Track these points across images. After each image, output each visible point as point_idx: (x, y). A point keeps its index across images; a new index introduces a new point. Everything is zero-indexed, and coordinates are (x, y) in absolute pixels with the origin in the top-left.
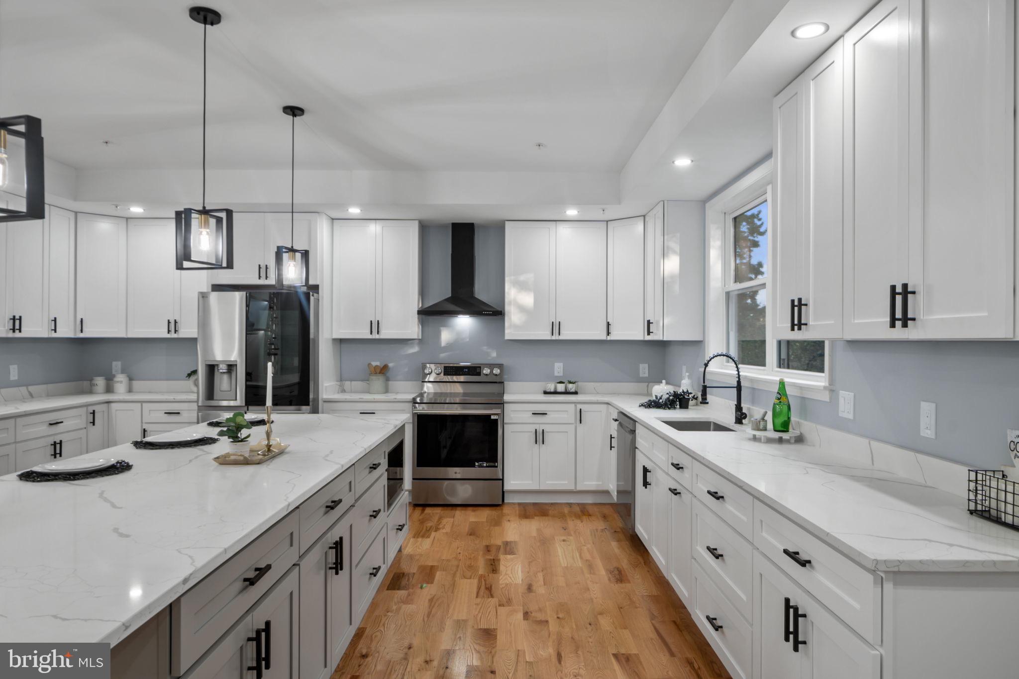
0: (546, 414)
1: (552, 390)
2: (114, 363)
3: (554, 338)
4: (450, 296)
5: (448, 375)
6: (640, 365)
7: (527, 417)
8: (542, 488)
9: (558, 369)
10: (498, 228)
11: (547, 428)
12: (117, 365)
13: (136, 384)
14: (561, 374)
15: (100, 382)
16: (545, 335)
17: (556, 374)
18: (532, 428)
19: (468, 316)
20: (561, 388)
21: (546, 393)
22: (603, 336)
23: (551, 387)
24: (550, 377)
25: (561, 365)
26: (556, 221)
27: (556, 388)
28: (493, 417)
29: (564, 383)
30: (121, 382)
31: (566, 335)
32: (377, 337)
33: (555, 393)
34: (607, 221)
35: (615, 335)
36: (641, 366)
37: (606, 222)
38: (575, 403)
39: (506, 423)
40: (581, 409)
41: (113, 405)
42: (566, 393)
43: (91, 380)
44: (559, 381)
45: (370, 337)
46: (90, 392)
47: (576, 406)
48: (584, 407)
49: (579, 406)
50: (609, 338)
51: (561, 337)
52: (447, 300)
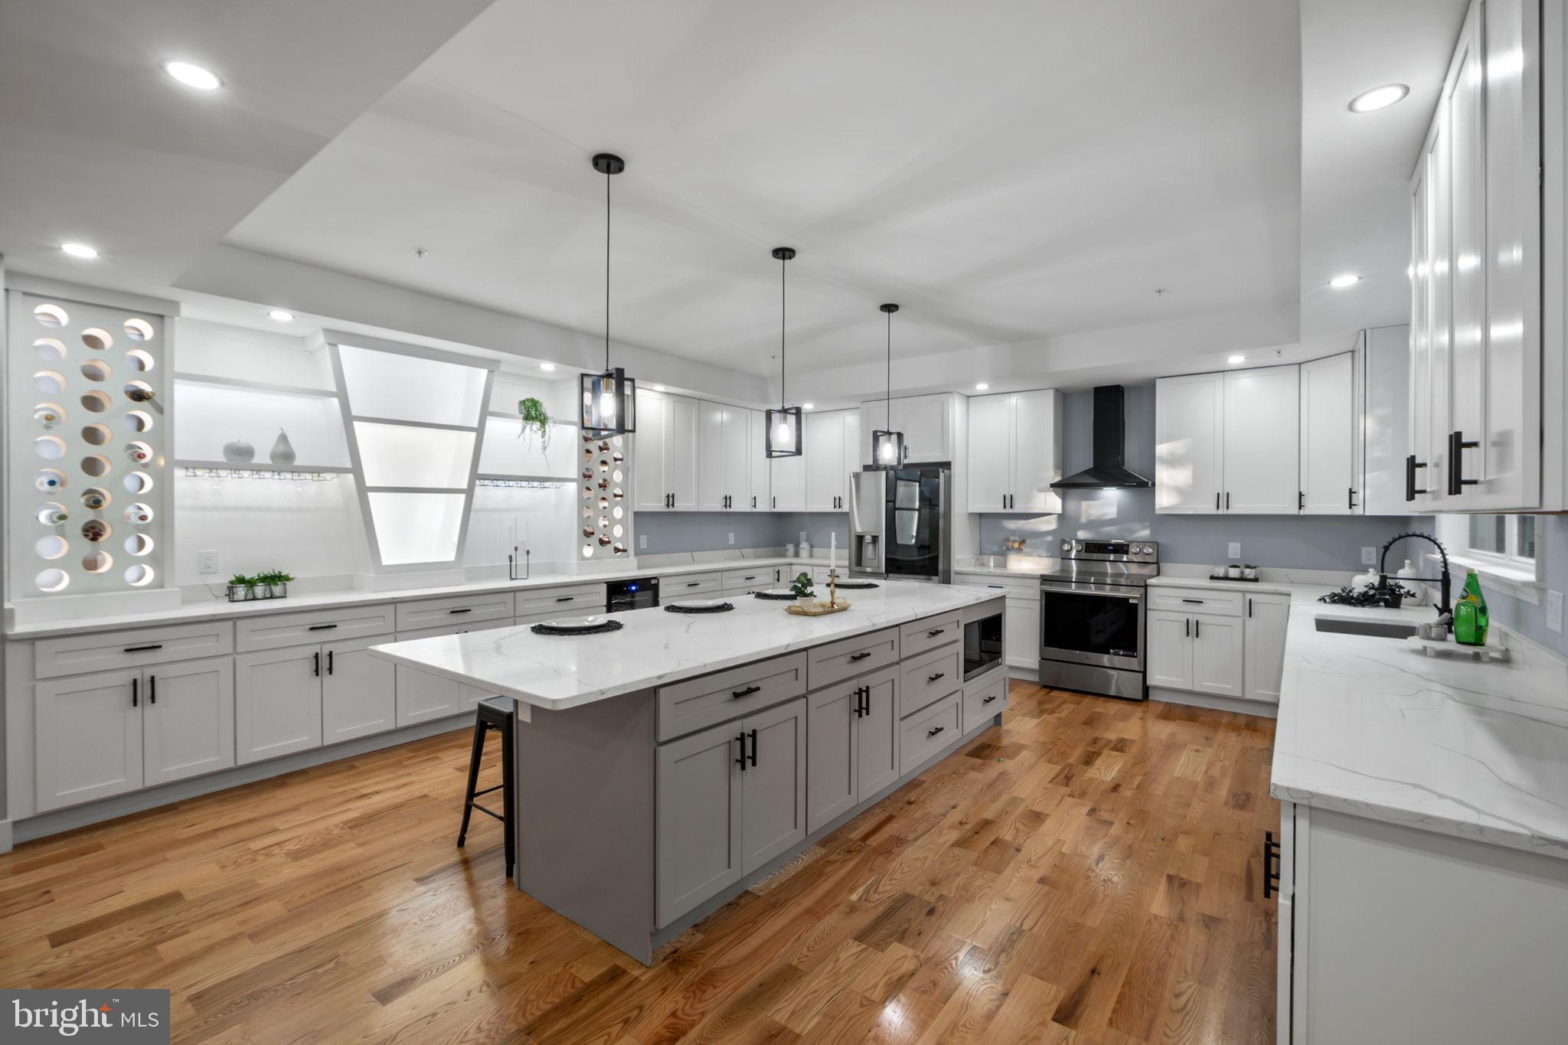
0: (1202, 602)
1: (1221, 575)
2: (801, 533)
3: (1220, 512)
4: (1092, 466)
5: (1090, 552)
6: (1363, 548)
7: (1176, 603)
8: (1197, 689)
9: (1234, 550)
10: (1148, 388)
11: (1201, 619)
12: (803, 535)
13: (816, 550)
14: (1238, 556)
15: (791, 548)
16: (1209, 508)
17: (1231, 555)
18: (1183, 618)
19: (1115, 488)
20: (1234, 573)
21: (1212, 578)
22: (1294, 510)
23: (1220, 571)
24: (1222, 559)
25: (1238, 545)
26: (1223, 371)
27: (1227, 572)
28: (1131, 601)
29: (1239, 567)
30: (804, 548)
31: (1237, 508)
32: (1011, 511)
33: (1226, 578)
34: (1300, 364)
35: (1310, 509)
36: (1364, 550)
37: (1298, 366)
38: (1244, 592)
39: (1150, 610)
40: (1250, 600)
41: (794, 566)
42: (1242, 579)
43: (785, 546)
44: (1231, 565)
45: (1004, 511)
46: (783, 555)
47: (1244, 595)
48: (1254, 598)
49: (1249, 596)
50: (1302, 512)
51: (1231, 512)
52: (1087, 472)
